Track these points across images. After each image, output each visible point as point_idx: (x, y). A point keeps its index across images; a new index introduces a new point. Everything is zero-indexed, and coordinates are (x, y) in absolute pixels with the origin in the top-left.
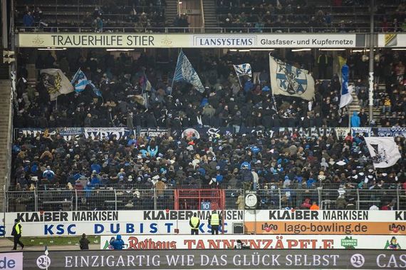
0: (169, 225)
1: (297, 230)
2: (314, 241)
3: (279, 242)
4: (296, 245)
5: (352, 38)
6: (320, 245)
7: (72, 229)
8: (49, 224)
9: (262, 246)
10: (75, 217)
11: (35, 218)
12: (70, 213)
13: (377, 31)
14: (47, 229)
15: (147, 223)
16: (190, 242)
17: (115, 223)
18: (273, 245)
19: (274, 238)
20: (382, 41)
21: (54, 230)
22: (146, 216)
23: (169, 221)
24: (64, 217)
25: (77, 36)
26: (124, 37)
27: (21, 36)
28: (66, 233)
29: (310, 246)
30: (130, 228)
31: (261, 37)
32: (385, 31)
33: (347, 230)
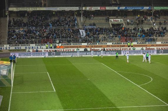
0: (41, 47)
1: (67, 47)
2: (71, 50)
3: (64, 50)
4: (67, 50)
5: (78, 8)
6: (72, 50)
7: (21, 48)
8: (16, 47)
9: (60, 51)
10: (21, 46)
11: (13, 46)
12: (20, 45)
13: (83, 6)
14: (15, 48)
15: (36, 46)
16: (45, 50)
17: (29, 46)
18: (62, 51)
19: (62, 49)
20: (84, 8)
21: (17, 48)
22: (36, 45)
23: (41, 46)
24: (19, 45)
25: (21, 8)
26: (31, 8)
27: (9, 8)
28: (19, 49)
29: (70, 51)
30: (32, 48)
31: (59, 8)
32: (85, 7)
33: (77, 47)
